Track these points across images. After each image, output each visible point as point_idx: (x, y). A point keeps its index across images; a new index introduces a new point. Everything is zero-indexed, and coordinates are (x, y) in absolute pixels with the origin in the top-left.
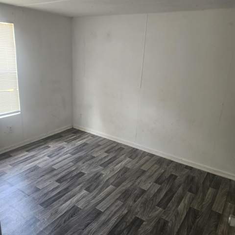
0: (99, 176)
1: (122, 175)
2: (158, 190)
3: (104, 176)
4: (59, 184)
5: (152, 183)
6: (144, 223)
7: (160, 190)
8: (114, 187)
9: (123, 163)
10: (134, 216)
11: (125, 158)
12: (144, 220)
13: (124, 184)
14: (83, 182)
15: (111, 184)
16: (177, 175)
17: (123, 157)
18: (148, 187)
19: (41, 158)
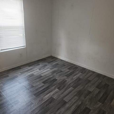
0: (65, 82)
1: (77, 82)
2: (98, 92)
3: (67, 81)
4: (44, 84)
5: (94, 88)
6: (91, 111)
7: (99, 92)
8: (73, 88)
9: (78, 75)
10: (85, 107)
11: (79, 73)
12: (91, 109)
13: (79, 87)
14: (56, 84)
15: (72, 86)
16: (109, 84)
17: (77, 72)
18: (92, 90)
19: (35, 70)
